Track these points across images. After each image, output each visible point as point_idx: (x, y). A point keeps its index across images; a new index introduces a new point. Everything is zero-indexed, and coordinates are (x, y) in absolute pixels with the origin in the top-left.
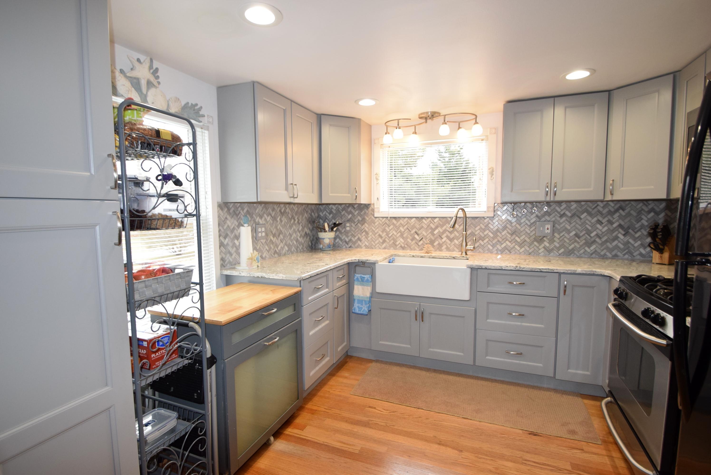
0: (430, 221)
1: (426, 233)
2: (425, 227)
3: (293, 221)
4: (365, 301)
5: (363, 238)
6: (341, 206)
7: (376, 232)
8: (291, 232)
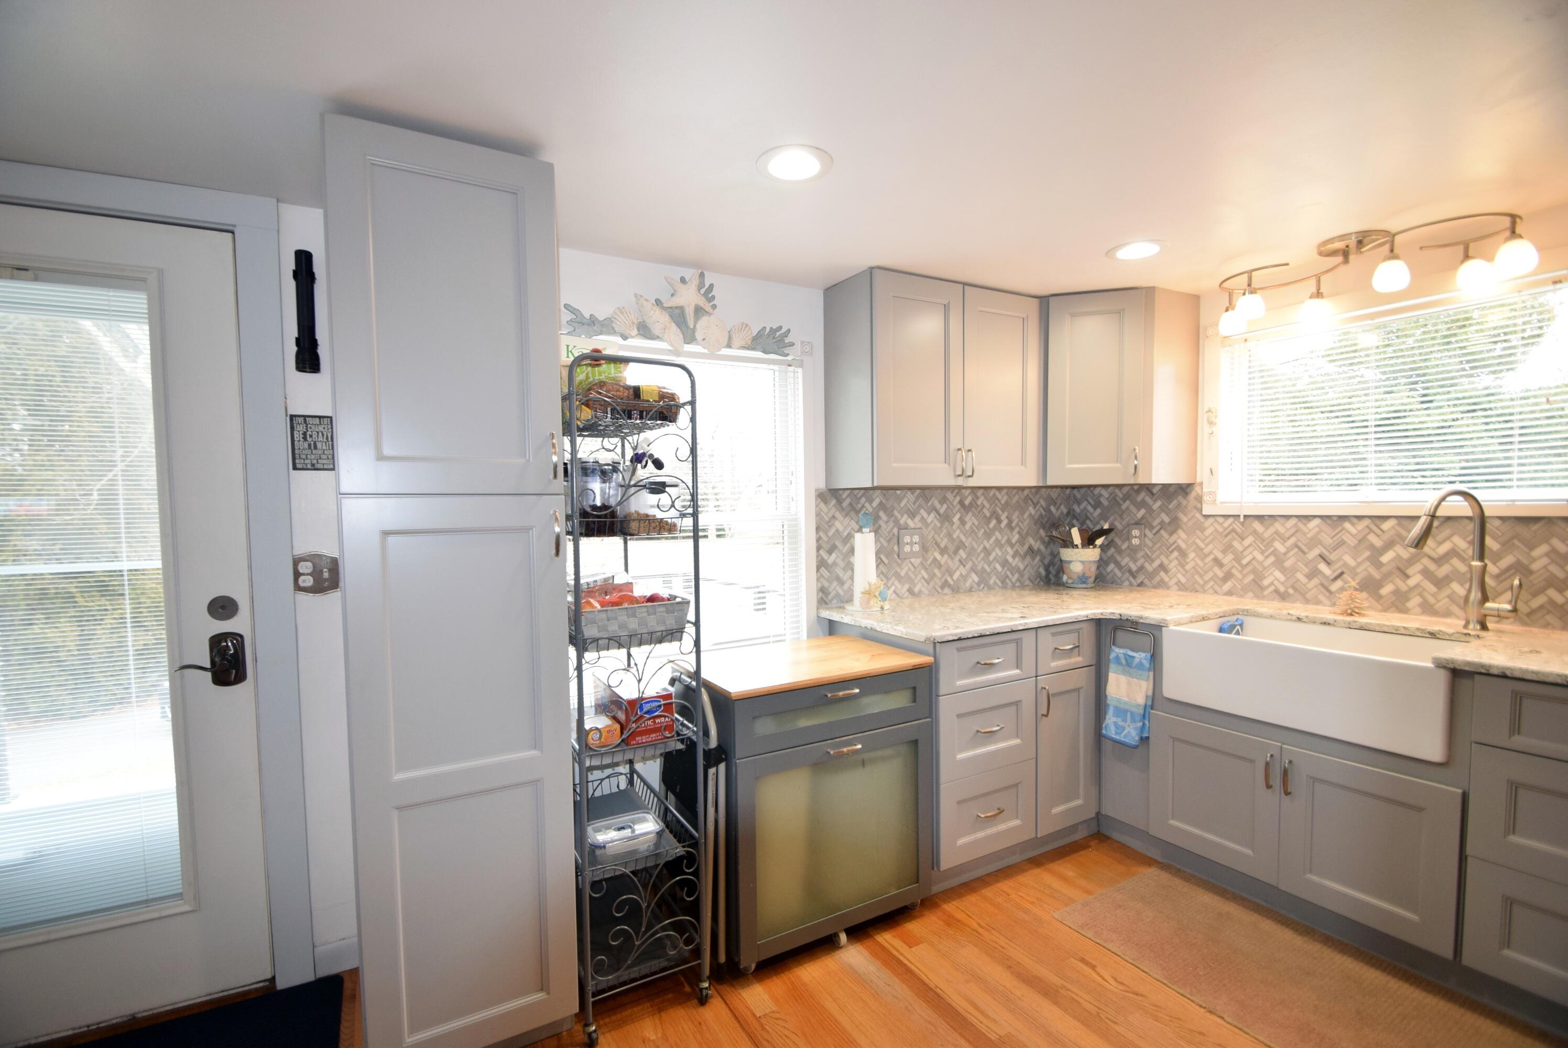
0: (1367, 527)
1: (1355, 560)
2: (1352, 542)
3: (994, 522)
4: (1132, 713)
5: (1173, 565)
6: (1120, 490)
7: (1206, 551)
8: (988, 546)
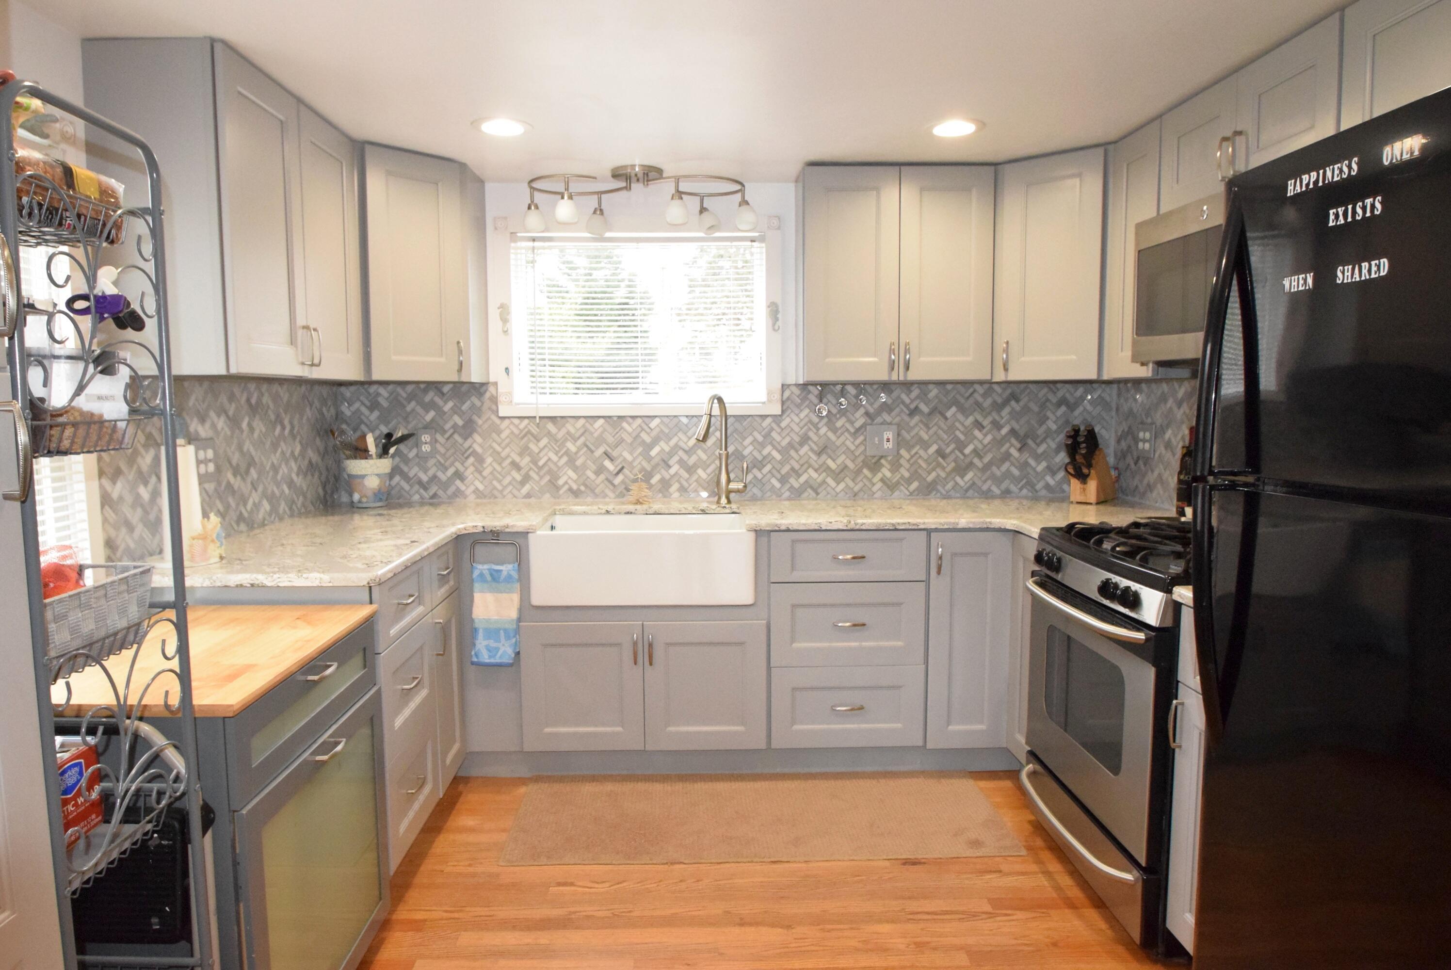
0: (640, 426)
1: (632, 455)
2: (629, 440)
5: (469, 473)
6: (404, 389)
7: (503, 454)
